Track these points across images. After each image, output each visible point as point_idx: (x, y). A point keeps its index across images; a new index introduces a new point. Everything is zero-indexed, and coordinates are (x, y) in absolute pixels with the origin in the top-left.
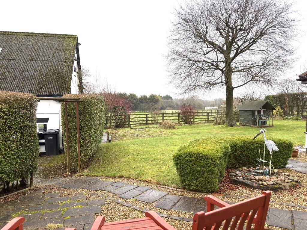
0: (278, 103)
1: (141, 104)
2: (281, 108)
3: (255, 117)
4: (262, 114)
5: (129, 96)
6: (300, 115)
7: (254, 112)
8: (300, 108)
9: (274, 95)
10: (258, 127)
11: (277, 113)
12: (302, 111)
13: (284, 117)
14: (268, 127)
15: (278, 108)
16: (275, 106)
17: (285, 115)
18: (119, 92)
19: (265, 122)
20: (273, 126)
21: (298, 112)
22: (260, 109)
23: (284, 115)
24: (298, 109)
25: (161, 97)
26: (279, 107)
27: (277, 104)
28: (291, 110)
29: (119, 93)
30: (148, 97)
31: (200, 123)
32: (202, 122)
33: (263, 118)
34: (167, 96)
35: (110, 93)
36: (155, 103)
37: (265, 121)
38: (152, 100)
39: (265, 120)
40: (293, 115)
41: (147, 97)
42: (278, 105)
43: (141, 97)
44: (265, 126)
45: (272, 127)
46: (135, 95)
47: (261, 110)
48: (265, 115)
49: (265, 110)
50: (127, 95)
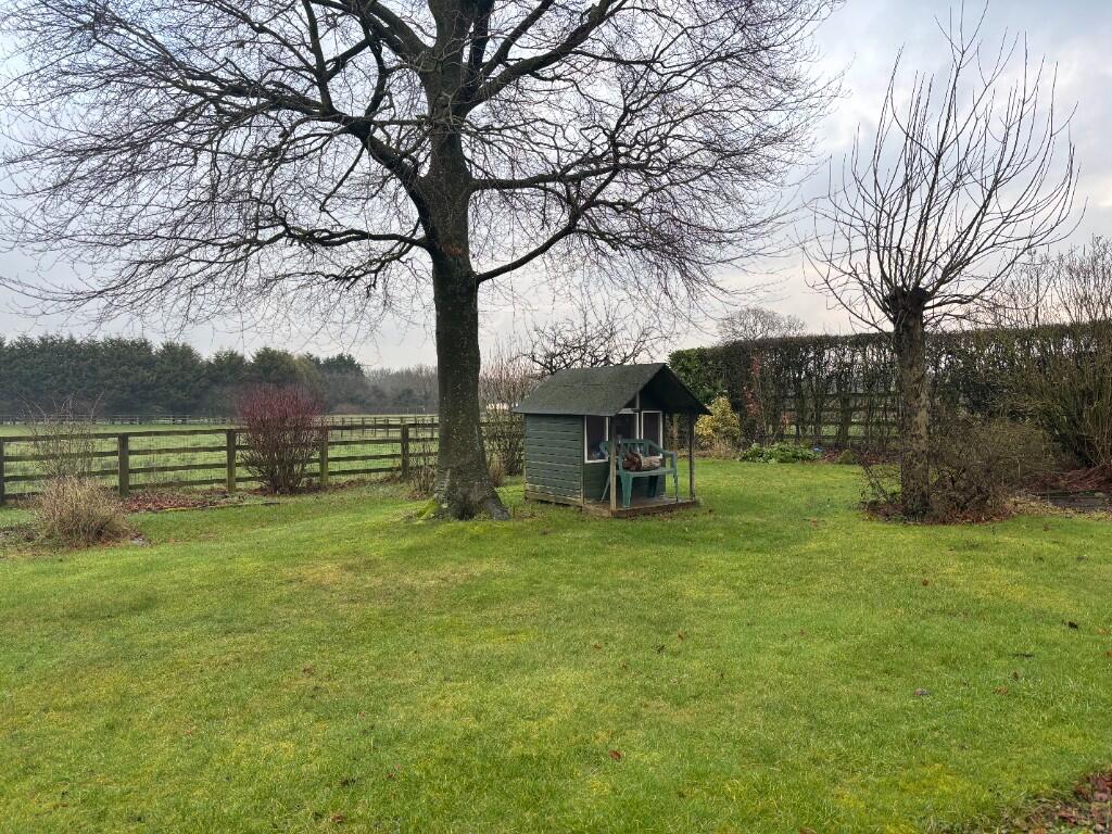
0: (720, 383)
1: (216, 390)
2: (736, 407)
3: (602, 457)
4: (639, 434)
5: (163, 354)
6: (807, 436)
7: (595, 423)
8: (810, 404)
9: (704, 350)
10: (617, 515)
11: (716, 430)
12: (819, 422)
13: (747, 445)
14: (669, 508)
15: (720, 405)
16: (708, 398)
17: (748, 438)
18: (114, 337)
19: (653, 485)
20: (695, 504)
21: (800, 422)
22: (629, 411)
23: (746, 436)
24: (801, 410)
25: (317, 360)
26: (723, 400)
27: (715, 389)
28: (775, 419)
29: (112, 341)
30: (249, 358)
31: (363, 482)
32: (373, 476)
33: (645, 461)
34: (341, 357)
35: (71, 337)
36: (279, 383)
37: (656, 477)
38: (267, 371)
39: (653, 473)
40: (781, 437)
41: (242, 358)
42: (721, 394)
43: (218, 359)
44: (655, 502)
45: (693, 510)
46: (187, 352)
47: (632, 417)
48: (657, 442)
49: (657, 415)
50: (150, 349)
